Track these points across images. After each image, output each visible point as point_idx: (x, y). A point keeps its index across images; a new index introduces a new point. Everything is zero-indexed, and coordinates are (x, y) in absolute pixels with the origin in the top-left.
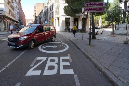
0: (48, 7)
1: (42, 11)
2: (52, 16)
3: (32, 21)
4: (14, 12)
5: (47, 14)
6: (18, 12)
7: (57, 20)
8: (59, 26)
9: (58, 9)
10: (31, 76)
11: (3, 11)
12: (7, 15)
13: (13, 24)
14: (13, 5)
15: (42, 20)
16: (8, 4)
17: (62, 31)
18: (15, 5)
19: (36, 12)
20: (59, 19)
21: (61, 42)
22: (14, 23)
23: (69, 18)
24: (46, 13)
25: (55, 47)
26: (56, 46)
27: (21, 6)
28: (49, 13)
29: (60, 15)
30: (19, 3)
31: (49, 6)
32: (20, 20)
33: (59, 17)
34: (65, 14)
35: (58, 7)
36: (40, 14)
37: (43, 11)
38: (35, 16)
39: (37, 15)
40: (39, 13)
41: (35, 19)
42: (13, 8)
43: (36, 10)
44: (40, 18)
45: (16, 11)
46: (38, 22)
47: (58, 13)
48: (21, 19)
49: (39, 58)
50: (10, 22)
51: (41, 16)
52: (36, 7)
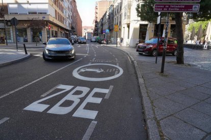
0: (115, 7)
1: (105, 14)
2: (119, 21)
3: (92, 29)
4: (63, 16)
5: (113, 18)
6: (71, 14)
7: (127, 29)
8: (128, 38)
9: (130, 9)
10: (29, 111)
11: (46, 13)
12: (51, 19)
13: (61, 32)
14: (63, 5)
15: (106, 27)
16: (55, 4)
17: (133, 47)
18: (66, 4)
19: (98, 16)
20: (129, 27)
21: (116, 65)
22: (63, 32)
23: (147, 25)
24: (112, 16)
25: (99, 72)
26: (102, 71)
27: (75, 6)
28: (115, 17)
29: (131, 20)
30: (73, 2)
31: (116, 4)
32: (72, 28)
33: (129, 22)
34: (139, 18)
35: (129, 6)
36: (102, 19)
37: (108, 14)
38: (96, 22)
39: (98, 21)
40: (102, 17)
41: (96, 26)
42: (62, 8)
43: (98, 11)
44: (102, 25)
45: (66, 14)
46: (99, 31)
47: (129, 17)
48: (74, 25)
49: (61, 87)
50: (57, 30)
51: (104, 21)
52: (97, 7)
